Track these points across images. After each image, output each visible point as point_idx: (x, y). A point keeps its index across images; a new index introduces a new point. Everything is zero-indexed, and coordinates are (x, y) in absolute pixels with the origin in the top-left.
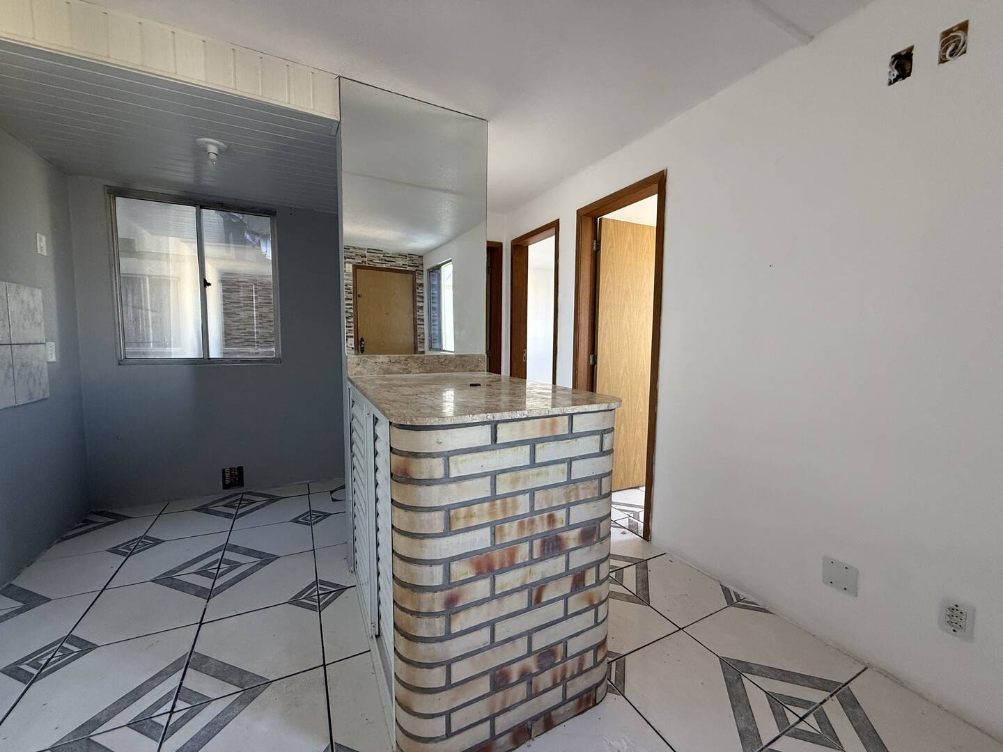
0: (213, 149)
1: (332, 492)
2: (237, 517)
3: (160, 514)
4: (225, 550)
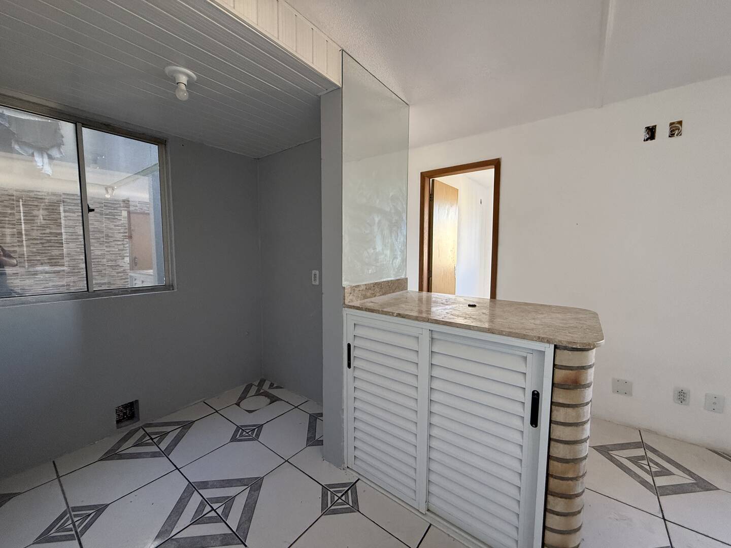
0: (184, 79)
1: (238, 404)
2: (166, 453)
3: (58, 477)
4: (197, 490)
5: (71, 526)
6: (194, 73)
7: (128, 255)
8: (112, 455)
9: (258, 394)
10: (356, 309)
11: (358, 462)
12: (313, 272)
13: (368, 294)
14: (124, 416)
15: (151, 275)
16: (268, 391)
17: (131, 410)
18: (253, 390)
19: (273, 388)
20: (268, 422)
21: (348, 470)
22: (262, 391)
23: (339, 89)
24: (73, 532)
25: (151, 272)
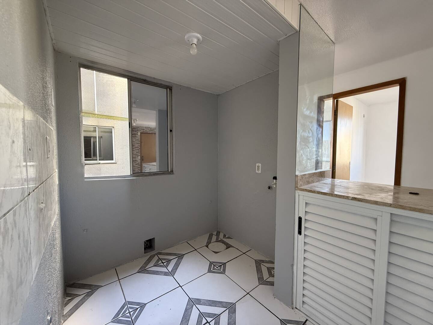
0: (195, 41)
1: (207, 246)
2: (172, 274)
3: (119, 280)
4: (195, 305)
5: (128, 315)
6: (201, 36)
7: (140, 155)
8: (143, 270)
9: (217, 241)
10: (308, 192)
11: (305, 306)
12: (257, 165)
13: (310, 180)
14: (146, 246)
15: (155, 165)
16: (223, 239)
17: (150, 243)
18: (214, 238)
19: (226, 238)
20: (228, 262)
21: (296, 310)
22: (219, 239)
23: (298, 33)
24: (130, 319)
25: (155, 163)
